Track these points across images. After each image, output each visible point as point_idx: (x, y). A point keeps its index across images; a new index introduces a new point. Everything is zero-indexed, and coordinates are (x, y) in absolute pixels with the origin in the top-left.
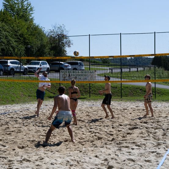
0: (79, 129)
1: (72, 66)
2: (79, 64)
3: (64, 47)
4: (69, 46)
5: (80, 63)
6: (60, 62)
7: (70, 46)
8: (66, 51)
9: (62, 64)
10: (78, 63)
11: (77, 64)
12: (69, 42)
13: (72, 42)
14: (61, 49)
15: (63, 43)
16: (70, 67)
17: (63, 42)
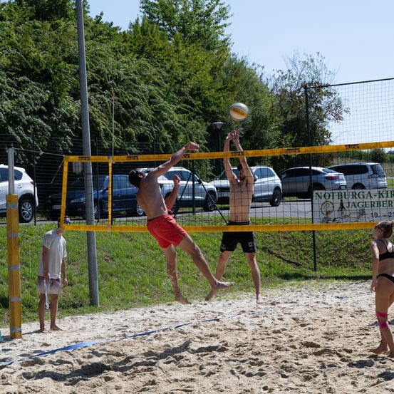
0: (378, 382)
1: (348, 176)
2: (371, 172)
3: (322, 120)
4: (338, 117)
5: (371, 166)
6: (313, 168)
7: (341, 118)
8: (329, 134)
9: (319, 173)
10: (365, 166)
11: (363, 170)
12: (339, 105)
13: (345, 105)
14: (314, 128)
15: (319, 109)
16: (342, 180)
17: (319, 105)
